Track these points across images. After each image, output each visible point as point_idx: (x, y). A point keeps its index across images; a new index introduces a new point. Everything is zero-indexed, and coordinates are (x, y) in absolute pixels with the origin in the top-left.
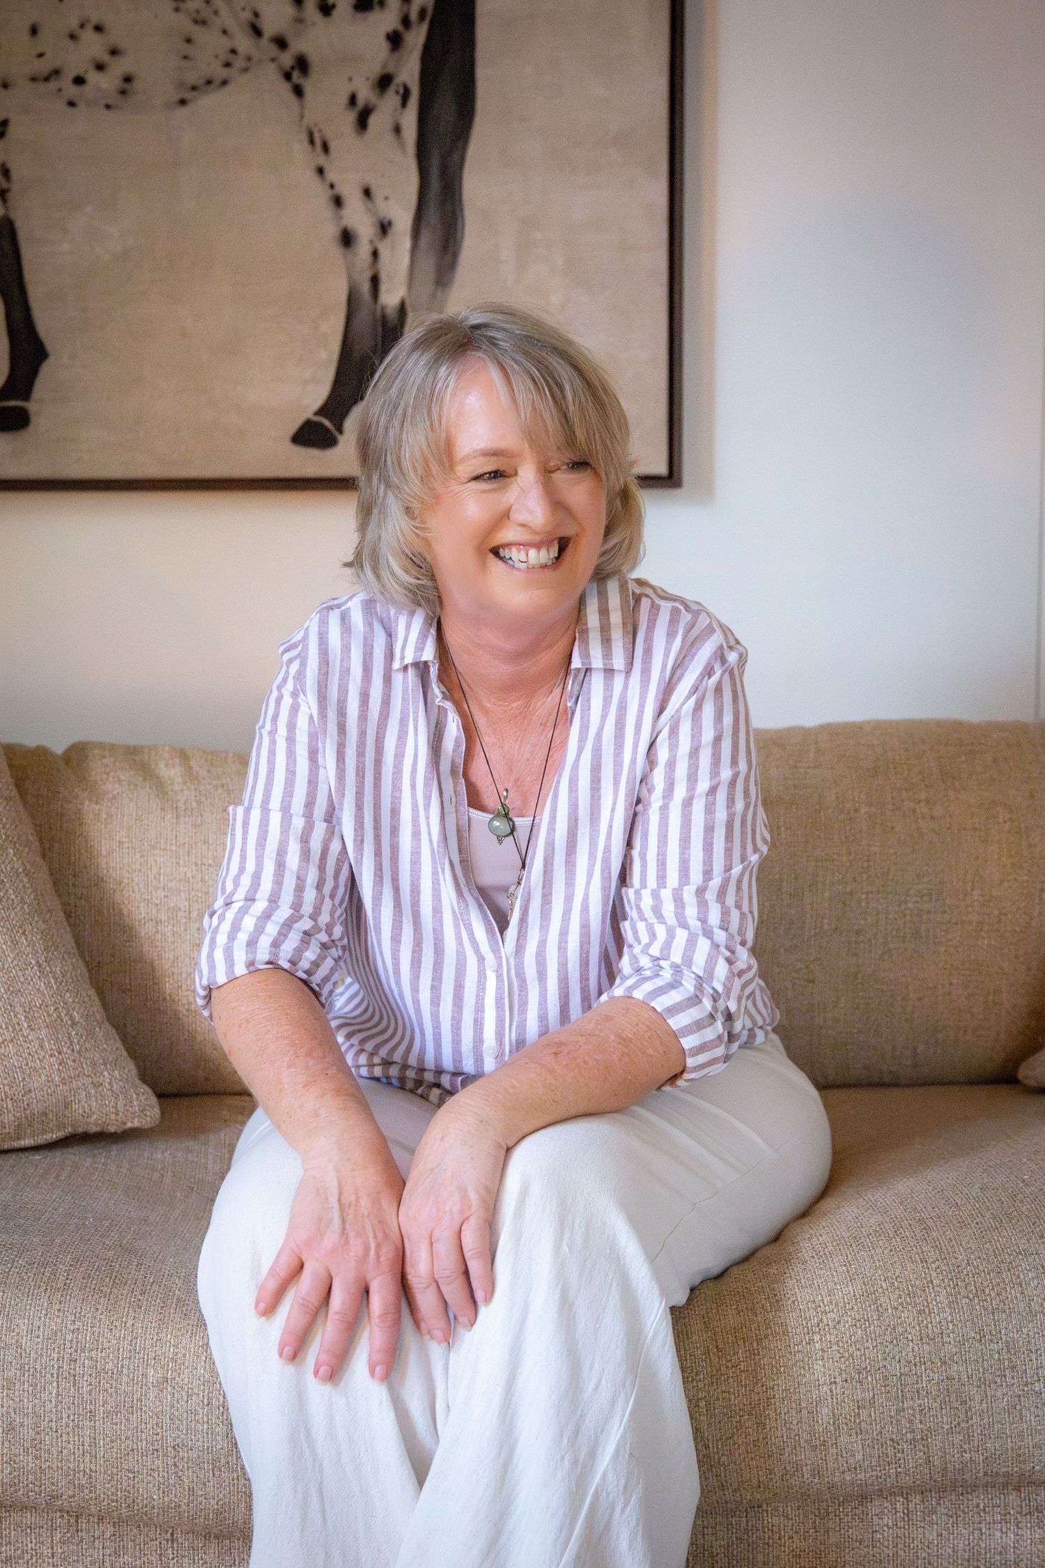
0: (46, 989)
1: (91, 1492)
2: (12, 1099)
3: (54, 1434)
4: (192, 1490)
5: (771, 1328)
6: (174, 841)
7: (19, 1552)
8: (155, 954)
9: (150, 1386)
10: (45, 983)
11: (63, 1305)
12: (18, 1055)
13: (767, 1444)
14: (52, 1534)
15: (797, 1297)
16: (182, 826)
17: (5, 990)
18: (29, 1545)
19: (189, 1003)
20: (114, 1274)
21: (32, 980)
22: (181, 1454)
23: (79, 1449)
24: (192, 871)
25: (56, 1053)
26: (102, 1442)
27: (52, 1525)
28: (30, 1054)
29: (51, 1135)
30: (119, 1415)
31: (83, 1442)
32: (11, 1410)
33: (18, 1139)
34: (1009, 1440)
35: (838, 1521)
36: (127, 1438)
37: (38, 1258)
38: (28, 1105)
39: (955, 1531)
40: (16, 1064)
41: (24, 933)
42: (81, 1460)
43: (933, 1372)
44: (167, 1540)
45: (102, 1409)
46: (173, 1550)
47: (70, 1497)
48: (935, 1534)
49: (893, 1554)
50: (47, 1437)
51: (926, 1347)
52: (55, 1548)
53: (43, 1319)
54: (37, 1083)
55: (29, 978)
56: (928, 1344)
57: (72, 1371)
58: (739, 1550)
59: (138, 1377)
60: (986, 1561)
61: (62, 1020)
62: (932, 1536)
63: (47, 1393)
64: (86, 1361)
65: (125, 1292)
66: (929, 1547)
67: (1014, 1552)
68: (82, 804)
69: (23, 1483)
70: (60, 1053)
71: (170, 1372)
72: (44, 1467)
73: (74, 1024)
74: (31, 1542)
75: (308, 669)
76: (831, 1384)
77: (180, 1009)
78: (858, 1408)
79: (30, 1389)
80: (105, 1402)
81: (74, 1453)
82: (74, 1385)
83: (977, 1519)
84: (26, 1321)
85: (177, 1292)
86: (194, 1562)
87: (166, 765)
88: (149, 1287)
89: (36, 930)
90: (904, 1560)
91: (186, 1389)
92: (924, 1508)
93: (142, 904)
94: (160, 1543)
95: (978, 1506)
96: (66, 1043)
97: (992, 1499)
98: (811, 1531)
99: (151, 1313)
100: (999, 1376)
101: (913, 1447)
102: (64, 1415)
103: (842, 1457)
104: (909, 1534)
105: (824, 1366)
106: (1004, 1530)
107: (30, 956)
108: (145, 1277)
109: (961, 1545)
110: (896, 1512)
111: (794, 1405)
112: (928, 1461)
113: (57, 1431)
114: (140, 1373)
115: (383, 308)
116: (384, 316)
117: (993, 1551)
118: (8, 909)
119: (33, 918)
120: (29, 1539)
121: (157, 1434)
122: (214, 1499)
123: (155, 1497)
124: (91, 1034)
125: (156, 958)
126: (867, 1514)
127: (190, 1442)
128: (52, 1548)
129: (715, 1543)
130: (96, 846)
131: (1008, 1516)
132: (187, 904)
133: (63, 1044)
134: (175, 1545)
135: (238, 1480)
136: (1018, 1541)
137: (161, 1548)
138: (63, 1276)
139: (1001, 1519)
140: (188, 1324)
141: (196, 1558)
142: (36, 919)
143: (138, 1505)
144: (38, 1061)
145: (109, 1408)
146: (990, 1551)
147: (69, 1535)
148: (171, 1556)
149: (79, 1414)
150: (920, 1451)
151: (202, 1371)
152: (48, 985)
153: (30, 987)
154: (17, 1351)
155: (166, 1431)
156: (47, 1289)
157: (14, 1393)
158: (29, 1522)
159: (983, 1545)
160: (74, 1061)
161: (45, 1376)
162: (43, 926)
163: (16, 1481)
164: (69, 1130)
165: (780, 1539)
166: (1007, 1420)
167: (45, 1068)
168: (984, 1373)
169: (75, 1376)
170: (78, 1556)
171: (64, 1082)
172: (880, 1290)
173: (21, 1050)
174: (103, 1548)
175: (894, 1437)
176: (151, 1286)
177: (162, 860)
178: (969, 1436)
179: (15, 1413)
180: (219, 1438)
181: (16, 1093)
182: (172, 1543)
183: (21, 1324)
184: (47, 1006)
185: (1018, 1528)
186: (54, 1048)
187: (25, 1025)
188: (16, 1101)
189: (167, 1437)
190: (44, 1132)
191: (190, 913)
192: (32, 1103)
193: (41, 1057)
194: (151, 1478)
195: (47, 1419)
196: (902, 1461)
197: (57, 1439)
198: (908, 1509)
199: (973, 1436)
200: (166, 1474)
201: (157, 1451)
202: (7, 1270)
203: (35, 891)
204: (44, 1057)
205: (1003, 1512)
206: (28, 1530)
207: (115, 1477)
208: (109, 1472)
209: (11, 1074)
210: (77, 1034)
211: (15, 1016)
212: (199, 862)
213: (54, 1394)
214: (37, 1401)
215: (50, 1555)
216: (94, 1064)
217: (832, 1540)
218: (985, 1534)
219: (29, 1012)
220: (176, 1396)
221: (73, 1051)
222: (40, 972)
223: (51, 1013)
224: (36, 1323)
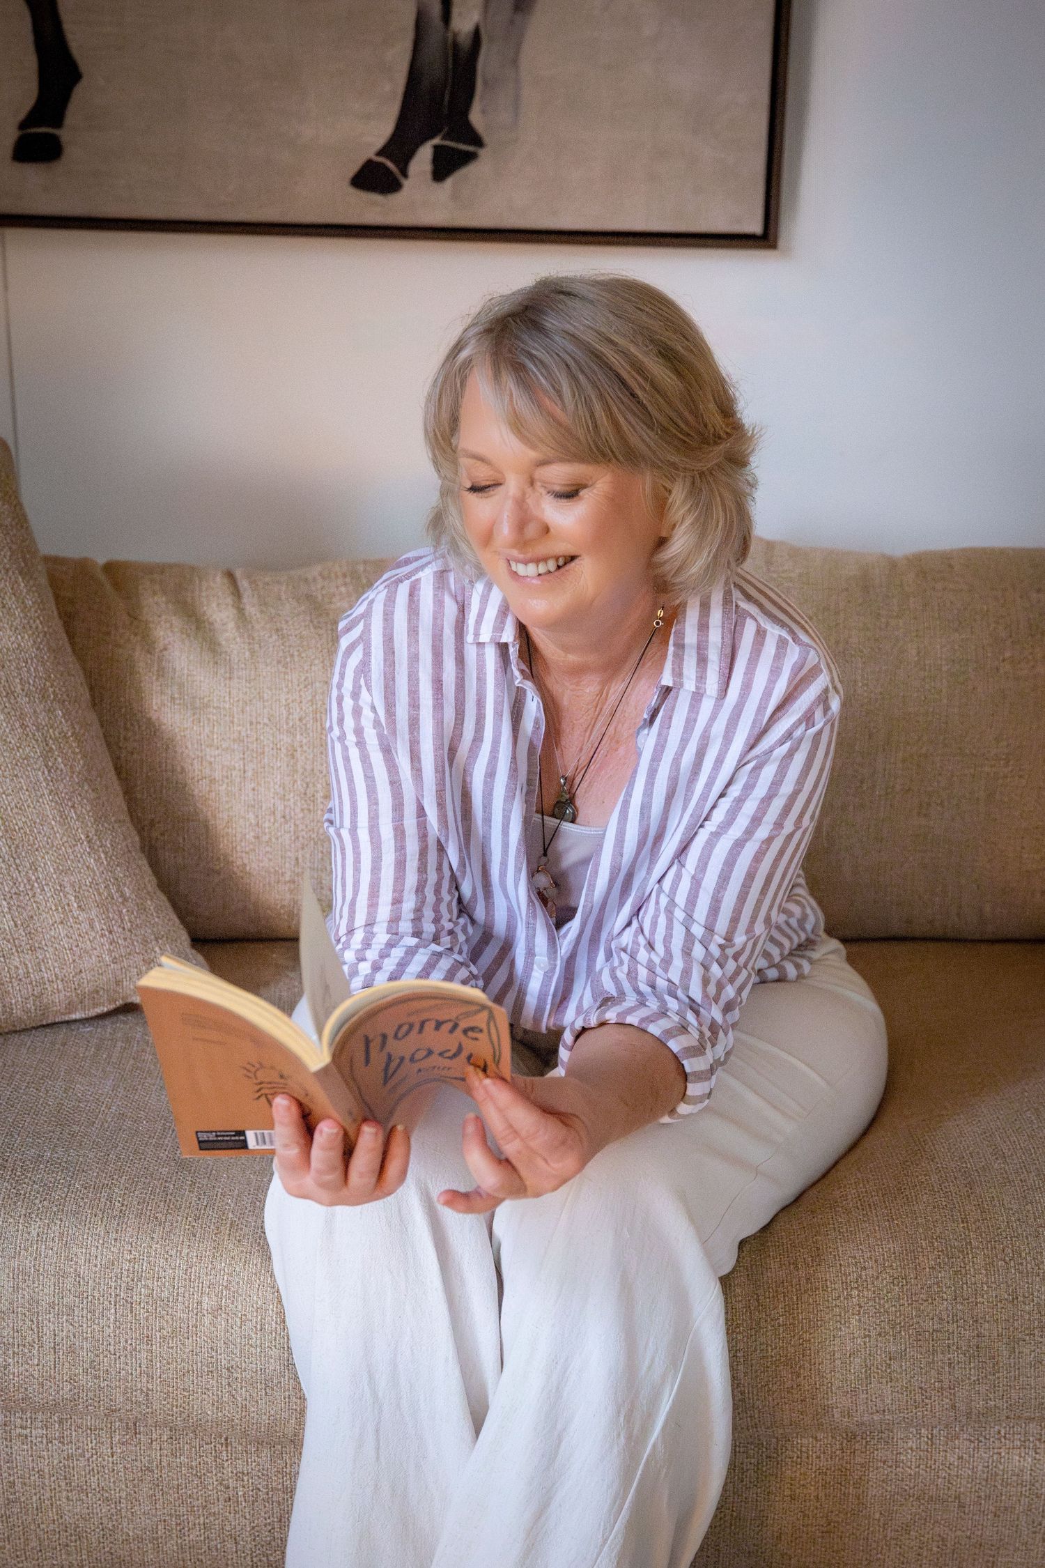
0: (96, 865)
1: (148, 1407)
2: (62, 980)
3: (112, 1357)
4: (244, 1407)
5: (811, 1283)
6: (227, 699)
7: (80, 1451)
8: (209, 814)
9: (205, 1312)
10: (95, 860)
11: (119, 1235)
12: (68, 937)
13: (800, 1390)
14: (111, 1434)
15: (838, 1251)
16: (236, 680)
17: (54, 869)
18: (90, 1445)
19: (244, 865)
20: (169, 1197)
21: (82, 857)
22: (235, 1375)
23: (136, 1370)
24: (247, 730)
25: (107, 933)
26: (158, 1364)
27: (111, 1428)
28: (80, 935)
29: (102, 1008)
30: (175, 1339)
31: (140, 1364)
32: (71, 1335)
33: (69, 1013)
34: (1033, 1391)
35: (864, 1443)
36: (183, 1360)
37: (94, 1179)
38: (78, 984)
39: (976, 1455)
40: (66, 946)
41: (73, 807)
42: (139, 1380)
43: (965, 1330)
44: (222, 1444)
45: (158, 1334)
46: (227, 1453)
47: (127, 1411)
48: (956, 1457)
49: (915, 1474)
50: (106, 1359)
51: (960, 1307)
52: (114, 1448)
53: (100, 1248)
54: (89, 962)
55: (79, 856)
56: (962, 1303)
57: (129, 1299)
58: (768, 1467)
59: (193, 1305)
60: (1003, 1481)
61: (113, 898)
62: (952, 1458)
63: (105, 1319)
64: (143, 1290)
65: (180, 1218)
66: (949, 1468)
67: (1031, 1474)
68: (134, 650)
69: (82, 1398)
70: (110, 932)
71: (224, 1300)
72: (102, 1385)
73: (125, 900)
74: (91, 1443)
75: (373, 661)
76: (865, 1337)
77: (235, 869)
78: (890, 1360)
79: (89, 1315)
80: (162, 1328)
81: (132, 1374)
82: (132, 1312)
83: (997, 1444)
84: (84, 1251)
85: (231, 1215)
86: (247, 1464)
87: (218, 605)
88: (203, 1211)
89: (85, 801)
90: (925, 1479)
91: (240, 1315)
92: (948, 1434)
93: (195, 761)
94: (215, 1447)
95: (999, 1432)
96: (116, 922)
97: (1013, 1427)
98: (838, 1452)
99: (206, 1242)
100: (1028, 1335)
101: (940, 1394)
102: (122, 1340)
103: (871, 1401)
104: (931, 1456)
105: (860, 1320)
106: (1023, 1455)
107: (80, 830)
108: (199, 1199)
109: (980, 1468)
110: (920, 1437)
111: (828, 1357)
112: (953, 1407)
113: (115, 1354)
114: (195, 1301)
115: (455, 35)
116: (455, 45)
117: (1010, 1472)
118: (57, 781)
119: (83, 788)
120: (89, 1439)
121: (212, 1357)
122: (265, 1414)
123: (209, 1412)
124: (142, 909)
125: (210, 817)
126: (893, 1438)
127: (243, 1364)
128: (112, 1448)
129: (745, 1460)
130: (147, 698)
131: (1027, 1443)
132: (241, 762)
133: (113, 922)
134: (229, 1449)
135: (289, 1398)
136: (1035, 1464)
137: (216, 1451)
138: (119, 1201)
139: (1021, 1445)
140: (242, 1251)
141: (249, 1460)
142: (86, 788)
143: (192, 1419)
144: (88, 942)
145: (165, 1333)
146: (1007, 1473)
147: (128, 1437)
148: (225, 1458)
149: (136, 1339)
150: (947, 1397)
151: (255, 1298)
152: (98, 860)
153: (80, 865)
154: (75, 1280)
155: (220, 1354)
156: (103, 1217)
157: (73, 1319)
158: (89, 1424)
159: (1001, 1467)
160: (125, 939)
161: (103, 1303)
162: (92, 795)
163: (76, 1397)
164: (120, 1003)
165: (808, 1457)
166: (1033, 1373)
167: (96, 949)
168: (1013, 1332)
169: (132, 1304)
170: (136, 1456)
171: (115, 961)
172: (920, 1249)
173: (71, 931)
174: (160, 1449)
175: (923, 1385)
176: (205, 1210)
177: (215, 718)
178: (995, 1387)
179: (75, 1337)
180: (272, 1361)
181: (67, 975)
182: (227, 1447)
183: (79, 1254)
184: (97, 884)
185: (1036, 1453)
186: (105, 927)
187: (75, 905)
188: (66, 982)
189: (221, 1359)
190: (95, 1005)
191: (245, 772)
192: (83, 983)
193: (91, 938)
194: (206, 1396)
195: (105, 1343)
196: (929, 1406)
197: (116, 1361)
198: (932, 1434)
199: (999, 1386)
200: (220, 1393)
201: (212, 1372)
202: (63, 1195)
203: (84, 756)
204: (95, 938)
205: (1023, 1439)
206: (89, 1431)
207: (171, 1395)
208: (165, 1391)
209: (61, 956)
210: (128, 911)
211: (65, 896)
212: (254, 720)
213: (112, 1320)
214: (95, 1326)
215: (109, 1454)
216: (145, 942)
217: (859, 1460)
218: (1004, 1457)
219: (79, 892)
220: (230, 1321)
221: (124, 929)
222: (90, 847)
223: (101, 891)
224: (94, 1251)
